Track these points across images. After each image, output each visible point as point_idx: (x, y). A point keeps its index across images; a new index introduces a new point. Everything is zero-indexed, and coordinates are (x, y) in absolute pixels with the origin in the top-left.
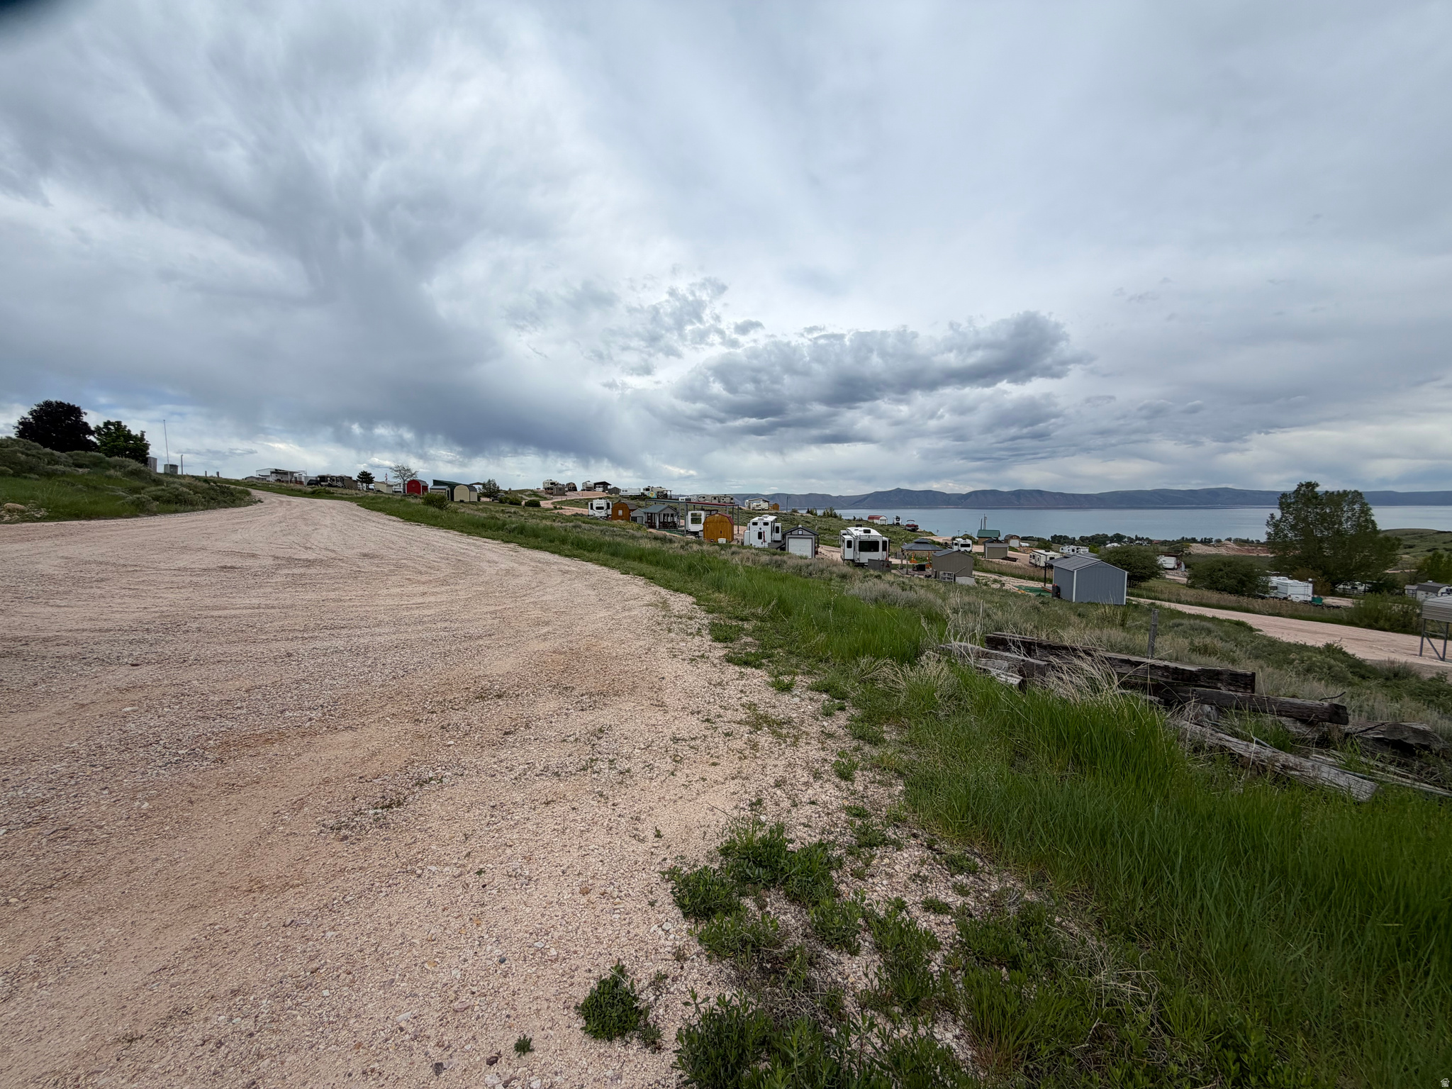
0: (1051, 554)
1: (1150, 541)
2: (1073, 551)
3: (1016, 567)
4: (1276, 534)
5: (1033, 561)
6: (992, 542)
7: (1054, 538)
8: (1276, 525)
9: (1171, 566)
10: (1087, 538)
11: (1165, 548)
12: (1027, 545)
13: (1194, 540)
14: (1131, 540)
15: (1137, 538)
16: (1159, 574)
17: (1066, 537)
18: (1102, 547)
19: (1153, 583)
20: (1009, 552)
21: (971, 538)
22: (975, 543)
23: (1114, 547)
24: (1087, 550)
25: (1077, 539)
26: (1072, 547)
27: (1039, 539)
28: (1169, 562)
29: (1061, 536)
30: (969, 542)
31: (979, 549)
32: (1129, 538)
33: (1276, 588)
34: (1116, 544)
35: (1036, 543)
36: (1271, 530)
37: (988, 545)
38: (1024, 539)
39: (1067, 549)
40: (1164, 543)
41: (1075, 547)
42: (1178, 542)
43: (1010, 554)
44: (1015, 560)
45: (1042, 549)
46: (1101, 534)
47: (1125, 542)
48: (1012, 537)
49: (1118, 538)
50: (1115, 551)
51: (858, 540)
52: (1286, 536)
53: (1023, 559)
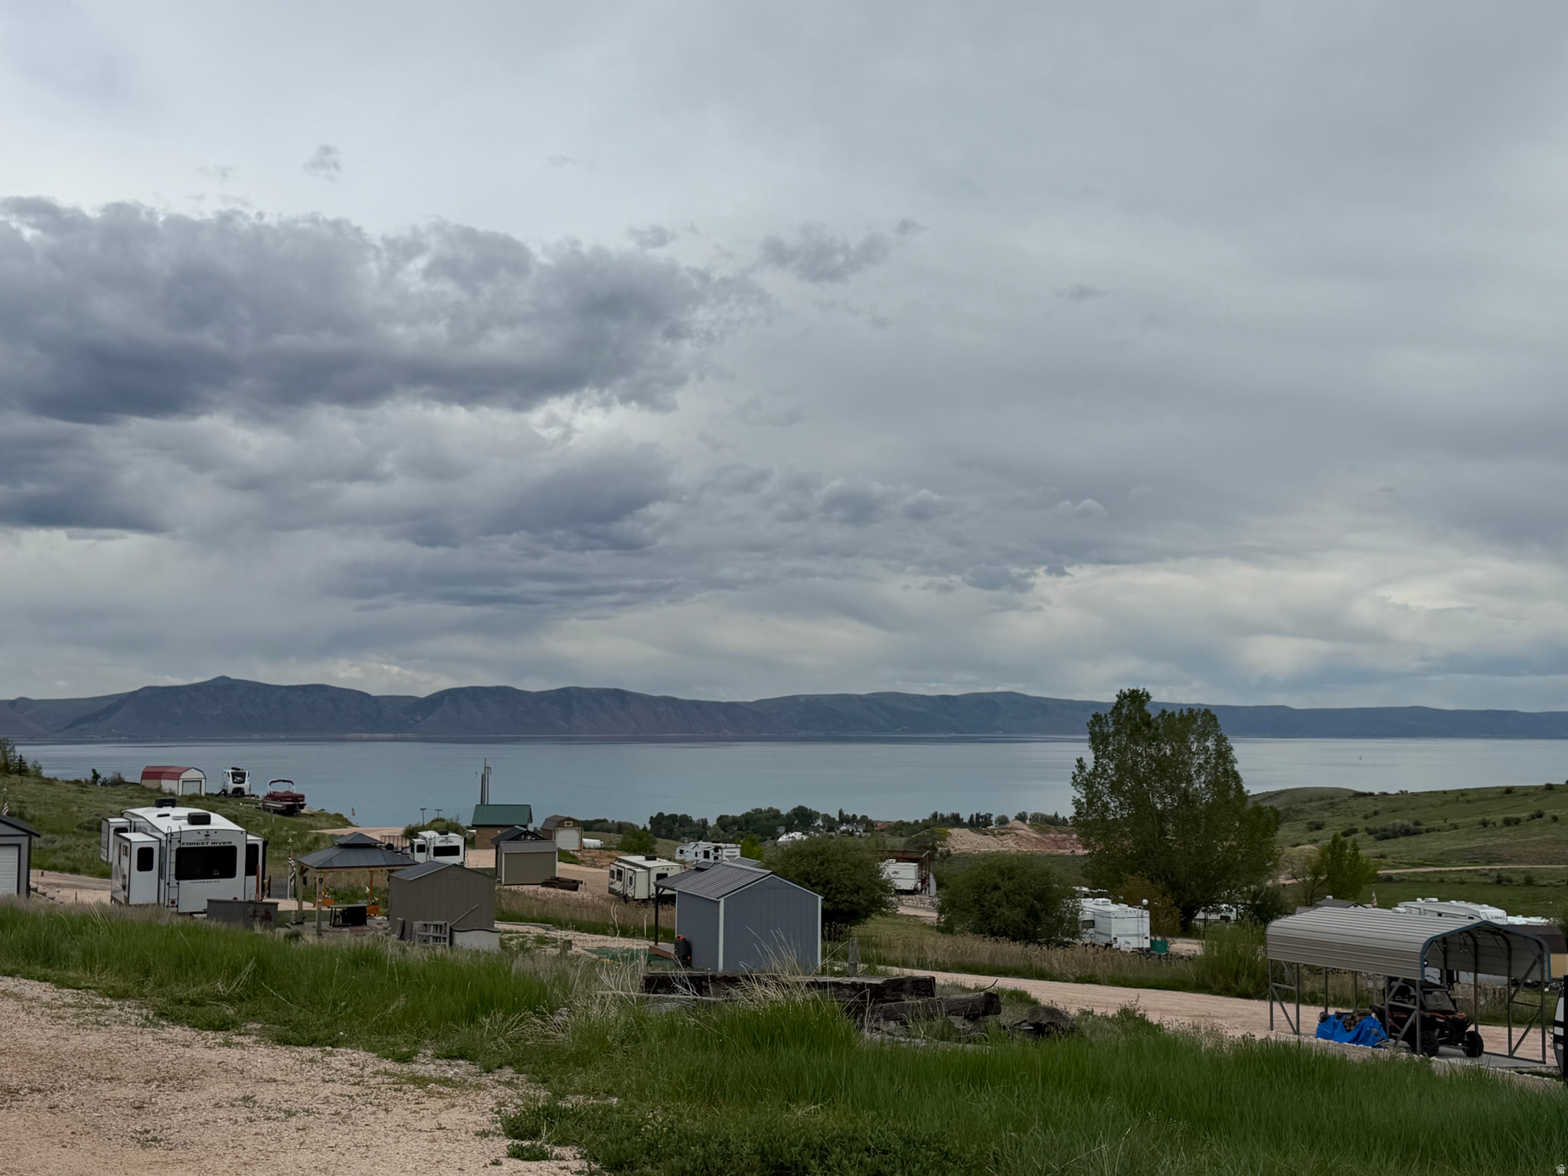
0: (659, 865)
1: (868, 824)
2: (707, 854)
3: (581, 905)
4: (1090, 803)
5: (618, 886)
6: (516, 838)
7: (658, 821)
8: (1089, 785)
9: (908, 885)
10: (735, 821)
11: (898, 842)
12: (597, 843)
13: (955, 821)
14: (830, 824)
15: (844, 819)
16: (885, 905)
17: (685, 820)
18: (769, 843)
19: (875, 926)
20: (560, 865)
21: (457, 829)
22: (470, 843)
23: (794, 841)
24: (738, 852)
25: (712, 822)
26: (703, 845)
27: (621, 828)
28: (903, 874)
29: (673, 818)
30: (456, 840)
31: (481, 859)
32: (827, 818)
33: (1091, 923)
34: (798, 835)
35: (618, 838)
36: (1079, 794)
37: (508, 847)
38: (588, 827)
39: (693, 851)
40: (899, 828)
41: (709, 846)
42: (926, 825)
43: (563, 869)
44: (573, 885)
45: (635, 852)
46: (764, 807)
47: (816, 830)
48: (561, 823)
49: (802, 818)
50: (796, 852)
51: (176, 846)
52: (1106, 806)
53: (594, 879)
